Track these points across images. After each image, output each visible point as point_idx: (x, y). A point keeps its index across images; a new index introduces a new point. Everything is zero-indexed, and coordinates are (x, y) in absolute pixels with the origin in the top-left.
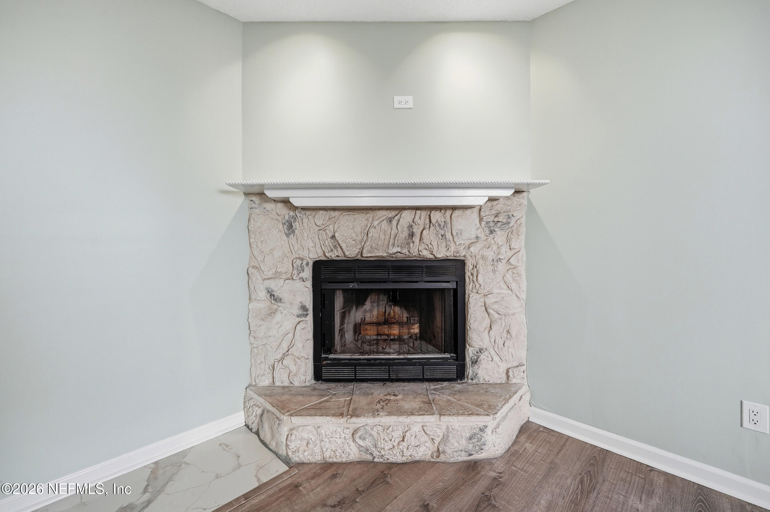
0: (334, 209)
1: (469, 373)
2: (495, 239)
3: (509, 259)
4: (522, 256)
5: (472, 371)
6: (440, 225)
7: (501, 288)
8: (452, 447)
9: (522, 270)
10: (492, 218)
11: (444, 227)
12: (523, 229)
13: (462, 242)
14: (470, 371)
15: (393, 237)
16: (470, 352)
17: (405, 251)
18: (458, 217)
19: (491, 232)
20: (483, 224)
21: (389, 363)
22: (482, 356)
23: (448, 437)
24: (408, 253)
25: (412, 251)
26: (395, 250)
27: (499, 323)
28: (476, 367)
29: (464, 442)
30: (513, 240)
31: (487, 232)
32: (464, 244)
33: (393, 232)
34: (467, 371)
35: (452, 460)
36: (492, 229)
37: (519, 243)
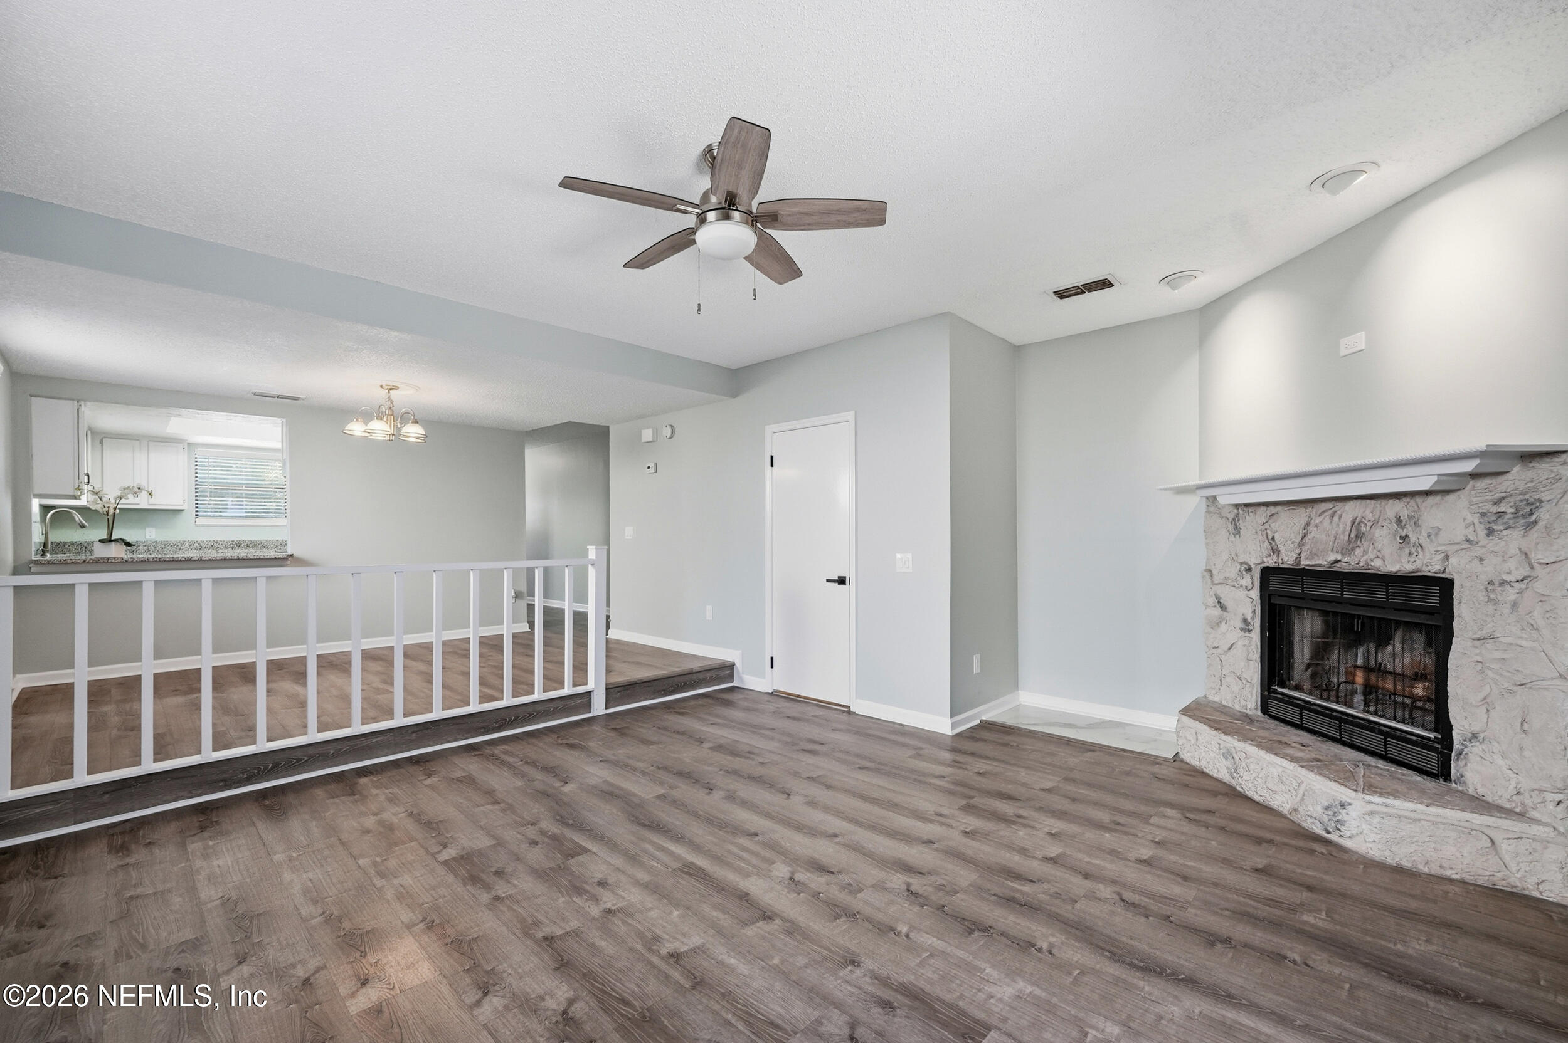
0: (1276, 504)
2: (1501, 544)
4: (1565, 579)
5: (1455, 769)
6: (1399, 521)
7: (1517, 636)
9: (1562, 605)
10: (1487, 508)
11: (1407, 524)
13: (1437, 549)
15: (1334, 539)
17: (1348, 559)
18: (1431, 506)
19: (1490, 532)
20: (1475, 518)
21: (1344, 719)
23: (1304, 796)
24: (1352, 563)
27: (1509, 699)
28: (1460, 763)
29: (1319, 809)
30: (1539, 546)
31: (1483, 532)
32: (1444, 551)
33: (1333, 532)
36: (1489, 526)
37: (1553, 552)
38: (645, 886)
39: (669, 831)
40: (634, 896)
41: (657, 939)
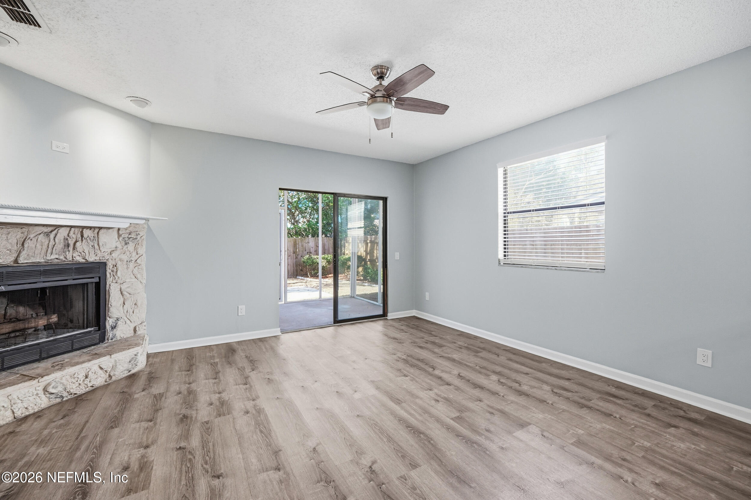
1: (109, 336)
2: (128, 248)
3: (136, 260)
4: (144, 258)
5: (112, 334)
6: (90, 239)
7: (131, 278)
8: (120, 370)
9: (144, 266)
10: (127, 235)
11: (93, 240)
12: (144, 242)
13: (106, 250)
14: (110, 334)
15: (51, 247)
16: (110, 322)
17: (62, 257)
18: (103, 233)
19: (126, 244)
20: (121, 238)
22: (119, 323)
23: (116, 366)
24: (64, 259)
25: (68, 257)
26: (53, 257)
27: (130, 299)
28: (115, 330)
29: (126, 365)
30: (139, 248)
31: (123, 243)
32: (107, 252)
33: (51, 243)
34: (107, 335)
35: (119, 378)
36: (127, 242)
37: (142, 250)
38: (417, 397)
39: (408, 427)
40: (422, 394)
41: (412, 380)
